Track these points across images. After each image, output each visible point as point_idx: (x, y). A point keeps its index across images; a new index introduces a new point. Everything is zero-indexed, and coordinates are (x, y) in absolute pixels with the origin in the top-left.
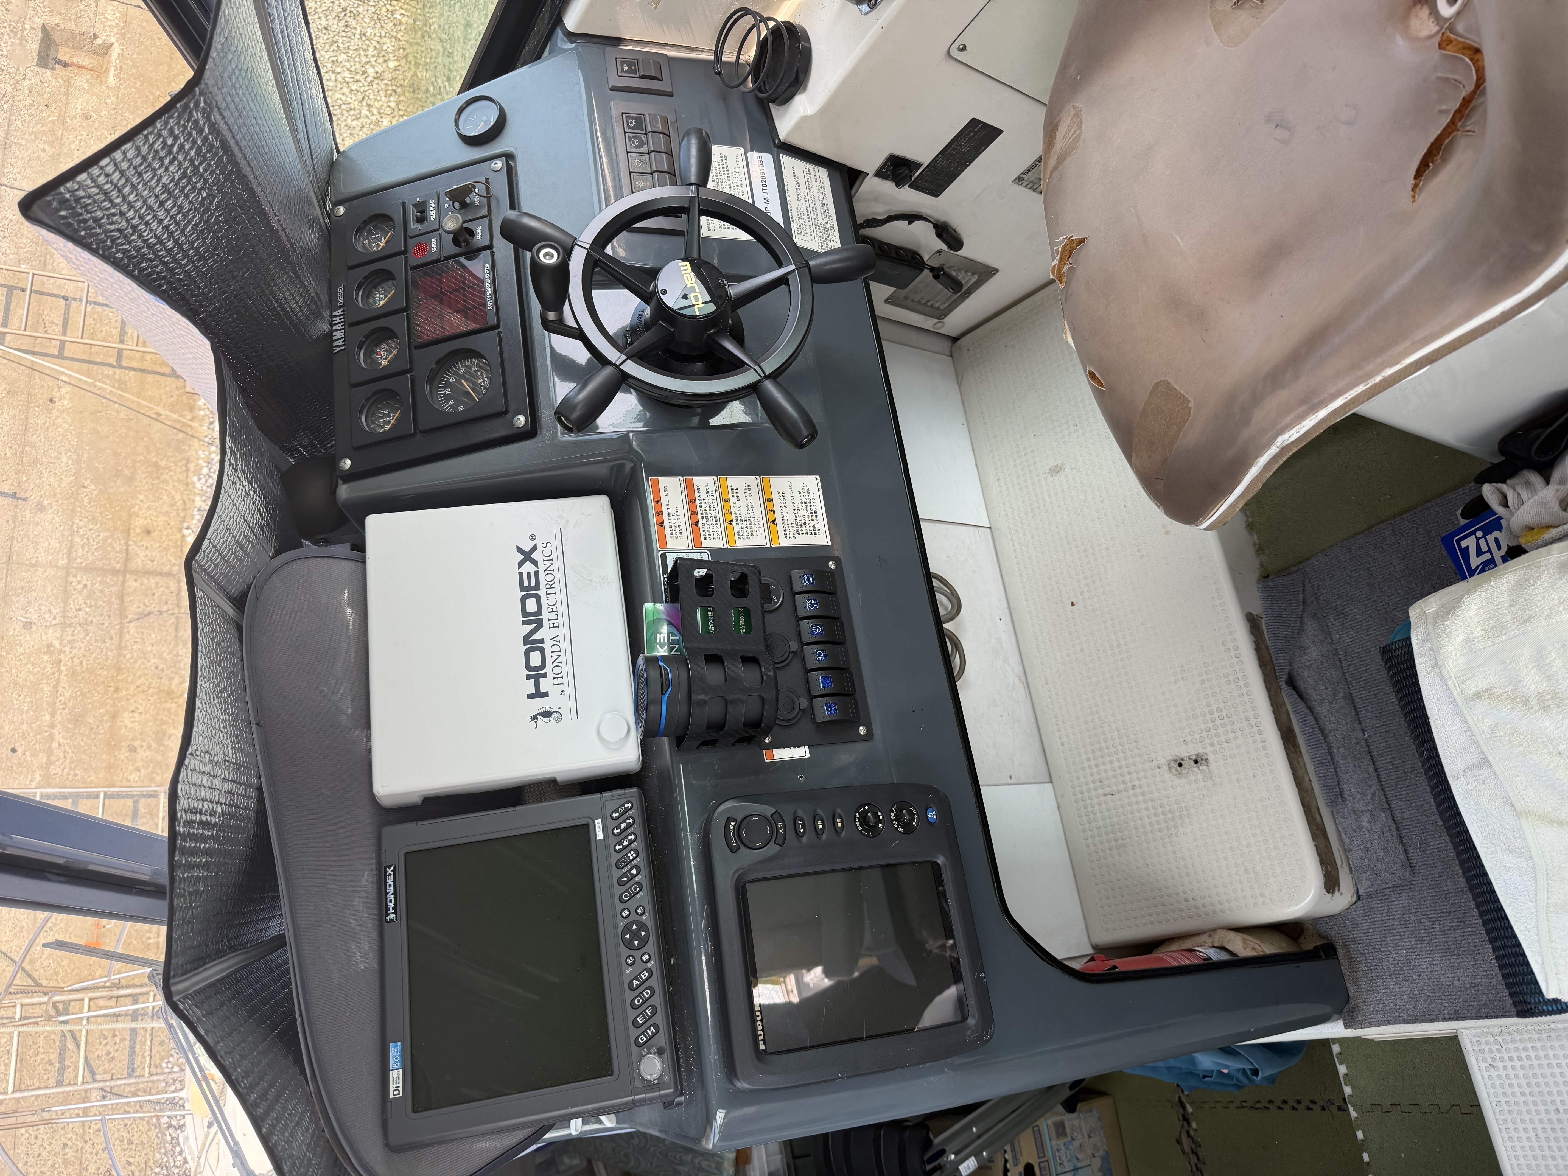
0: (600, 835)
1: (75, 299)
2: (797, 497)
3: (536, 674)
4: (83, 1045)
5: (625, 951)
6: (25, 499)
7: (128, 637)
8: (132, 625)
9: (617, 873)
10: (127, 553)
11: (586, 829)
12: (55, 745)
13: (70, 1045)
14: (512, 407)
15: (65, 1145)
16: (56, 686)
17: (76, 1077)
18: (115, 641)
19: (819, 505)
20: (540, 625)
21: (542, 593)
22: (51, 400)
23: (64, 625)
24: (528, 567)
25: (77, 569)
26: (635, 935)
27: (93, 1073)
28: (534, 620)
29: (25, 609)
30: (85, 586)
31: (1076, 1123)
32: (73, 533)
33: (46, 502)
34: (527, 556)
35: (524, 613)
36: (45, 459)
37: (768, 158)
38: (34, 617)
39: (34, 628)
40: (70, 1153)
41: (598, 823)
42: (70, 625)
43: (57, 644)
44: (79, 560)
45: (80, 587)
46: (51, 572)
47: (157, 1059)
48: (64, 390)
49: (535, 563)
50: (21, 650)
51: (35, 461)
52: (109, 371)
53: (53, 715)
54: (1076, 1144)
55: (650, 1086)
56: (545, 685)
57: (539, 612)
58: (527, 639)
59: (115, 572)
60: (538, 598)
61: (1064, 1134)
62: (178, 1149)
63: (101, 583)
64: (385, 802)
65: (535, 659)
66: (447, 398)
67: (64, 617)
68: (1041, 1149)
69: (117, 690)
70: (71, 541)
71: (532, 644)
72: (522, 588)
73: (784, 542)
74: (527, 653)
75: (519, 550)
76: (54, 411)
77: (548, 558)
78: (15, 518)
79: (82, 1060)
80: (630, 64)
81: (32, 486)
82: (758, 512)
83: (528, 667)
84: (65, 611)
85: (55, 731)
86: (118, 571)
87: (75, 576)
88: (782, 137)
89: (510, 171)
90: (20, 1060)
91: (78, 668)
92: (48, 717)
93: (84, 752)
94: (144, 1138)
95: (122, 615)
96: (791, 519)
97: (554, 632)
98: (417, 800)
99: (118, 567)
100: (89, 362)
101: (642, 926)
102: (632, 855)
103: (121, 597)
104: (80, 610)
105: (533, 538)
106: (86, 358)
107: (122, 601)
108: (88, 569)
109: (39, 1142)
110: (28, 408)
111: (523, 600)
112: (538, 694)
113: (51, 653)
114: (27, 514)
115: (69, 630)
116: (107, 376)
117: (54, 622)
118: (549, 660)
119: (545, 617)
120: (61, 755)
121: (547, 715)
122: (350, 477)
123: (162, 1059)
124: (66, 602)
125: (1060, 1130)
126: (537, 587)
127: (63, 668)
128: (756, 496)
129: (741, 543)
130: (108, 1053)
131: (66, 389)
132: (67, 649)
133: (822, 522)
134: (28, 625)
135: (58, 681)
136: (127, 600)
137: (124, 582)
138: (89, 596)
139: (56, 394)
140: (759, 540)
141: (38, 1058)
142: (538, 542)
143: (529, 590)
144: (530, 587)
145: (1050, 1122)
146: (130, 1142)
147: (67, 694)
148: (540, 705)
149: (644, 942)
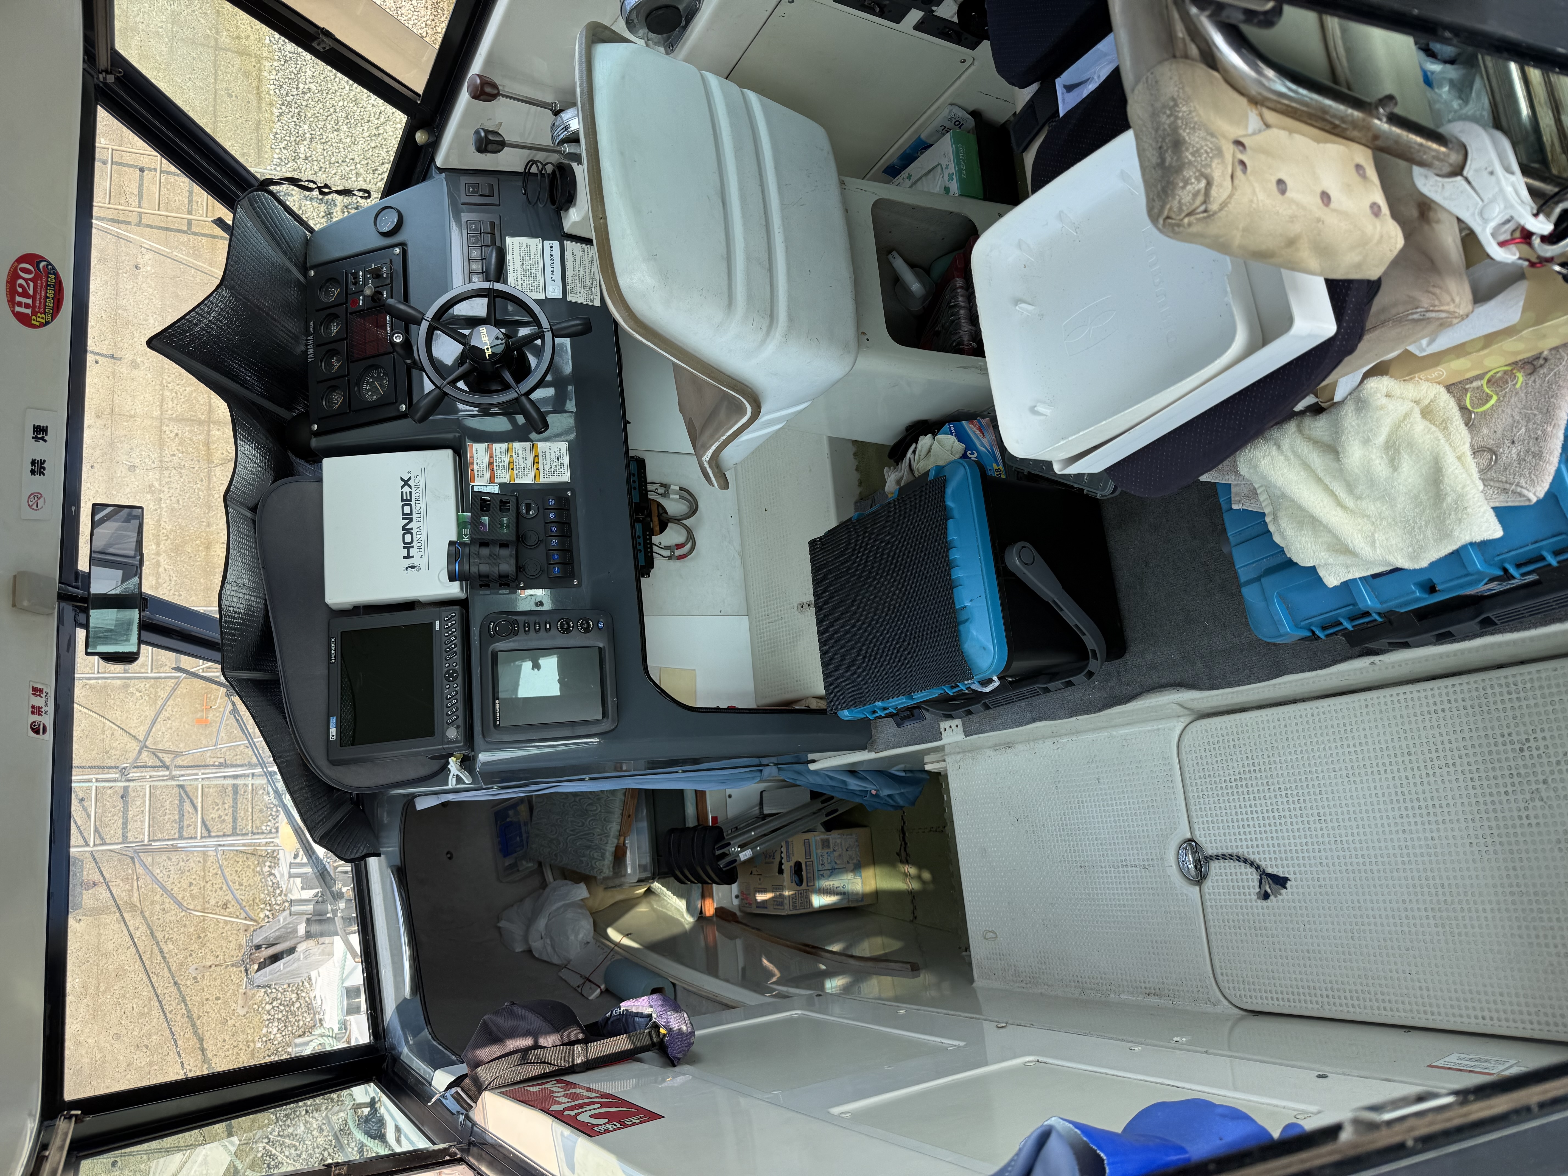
0: (437, 628)
1: (150, 170)
2: (553, 454)
3: (408, 546)
4: (199, 809)
5: (445, 682)
6: (120, 359)
7: (215, 479)
8: (218, 469)
9: (444, 647)
10: (210, 406)
11: (431, 625)
12: (161, 570)
13: (187, 806)
14: (399, 399)
15: (191, 884)
16: (159, 521)
17: (196, 833)
18: (205, 483)
19: (566, 460)
20: (411, 520)
21: (413, 503)
22: (137, 267)
23: (162, 468)
24: (406, 489)
25: (170, 419)
26: (451, 675)
27: (209, 831)
28: (408, 517)
29: (129, 454)
30: (177, 435)
31: (839, 841)
32: (163, 387)
33: (139, 360)
34: (406, 483)
35: (403, 514)
36: (135, 321)
37: (556, 244)
38: (137, 461)
39: (137, 471)
40: (195, 890)
41: (437, 622)
42: (167, 469)
43: (156, 484)
44: (170, 412)
45: (172, 435)
46: (148, 422)
47: (258, 823)
48: (147, 257)
49: (410, 487)
50: (128, 490)
51: (128, 323)
52: (184, 238)
53: (158, 545)
54: (836, 854)
55: (451, 742)
56: (412, 552)
57: (411, 514)
58: (404, 528)
59: (201, 423)
60: (411, 506)
61: (828, 847)
62: (278, 892)
63: (190, 431)
64: (333, 607)
65: (408, 538)
66: (368, 390)
67: (161, 461)
68: (808, 853)
69: (209, 525)
70: (162, 395)
71: (407, 530)
72: (403, 500)
73: (542, 480)
74: (404, 535)
75: (402, 479)
76: (140, 277)
77: (417, 484)
78: (114, 373)
79: (199, 820)
80: (473, 187)
81: (126, 346)
82: (529, 463)
83: (404, 542)
84: (161, 456)
85: (161, 559)
86: (204, 421)
87: (167, 426)
88: (566, 230)
89: (404, 253)
90: (152, 818)
91: (176, 506)
92: (154, 547)
93: (185, 577)
94: (251, 882)
95: (210, 461)
96: (548, 467)
97: (418, 524)
98: (351, 607)
99: (203, 418)
100: (167, 229)
101: (455, 671)
102: (453, 638)
103: (207, 445)
104: (174, 455)
105: (409, 472)
106: (163, 225)
107: (209, 449)
108: (179, 420)
109: (171, 880)
110: (118, 274)
111: (403, 506)
112: (409, 556)
113: (153, 493)
114: (124, 370)
115: (166, 473)
116: (183, 244)
117: (153, 466)
118: (415, 539)
119: (414, 516)
120: (167, 578)
121: (413, 567)
122: (317, 434)
123: (262, 823)
124: (161, 449)
125: (825, 844)
126: (411, 500)
127: (163, 505)
128: (529, 454)
129: (517, 481)
130: (220, 817)
131: (149, 256)
132: (166, 489)
133: (567, 470)
134: (132, 468)
135: (160, 516)
136: (213, 446)
137: (209, 431)
138: (180, 444)
139: (140, 261)
140: (528, 479)
141: (166, 817)
142: (412, 475)
143: (406, 501)
144: (407, 500)
145: (818, 838)
146: (241, 884)
147: (169, 528)
148: (409, 562)
149: (455, 679)
